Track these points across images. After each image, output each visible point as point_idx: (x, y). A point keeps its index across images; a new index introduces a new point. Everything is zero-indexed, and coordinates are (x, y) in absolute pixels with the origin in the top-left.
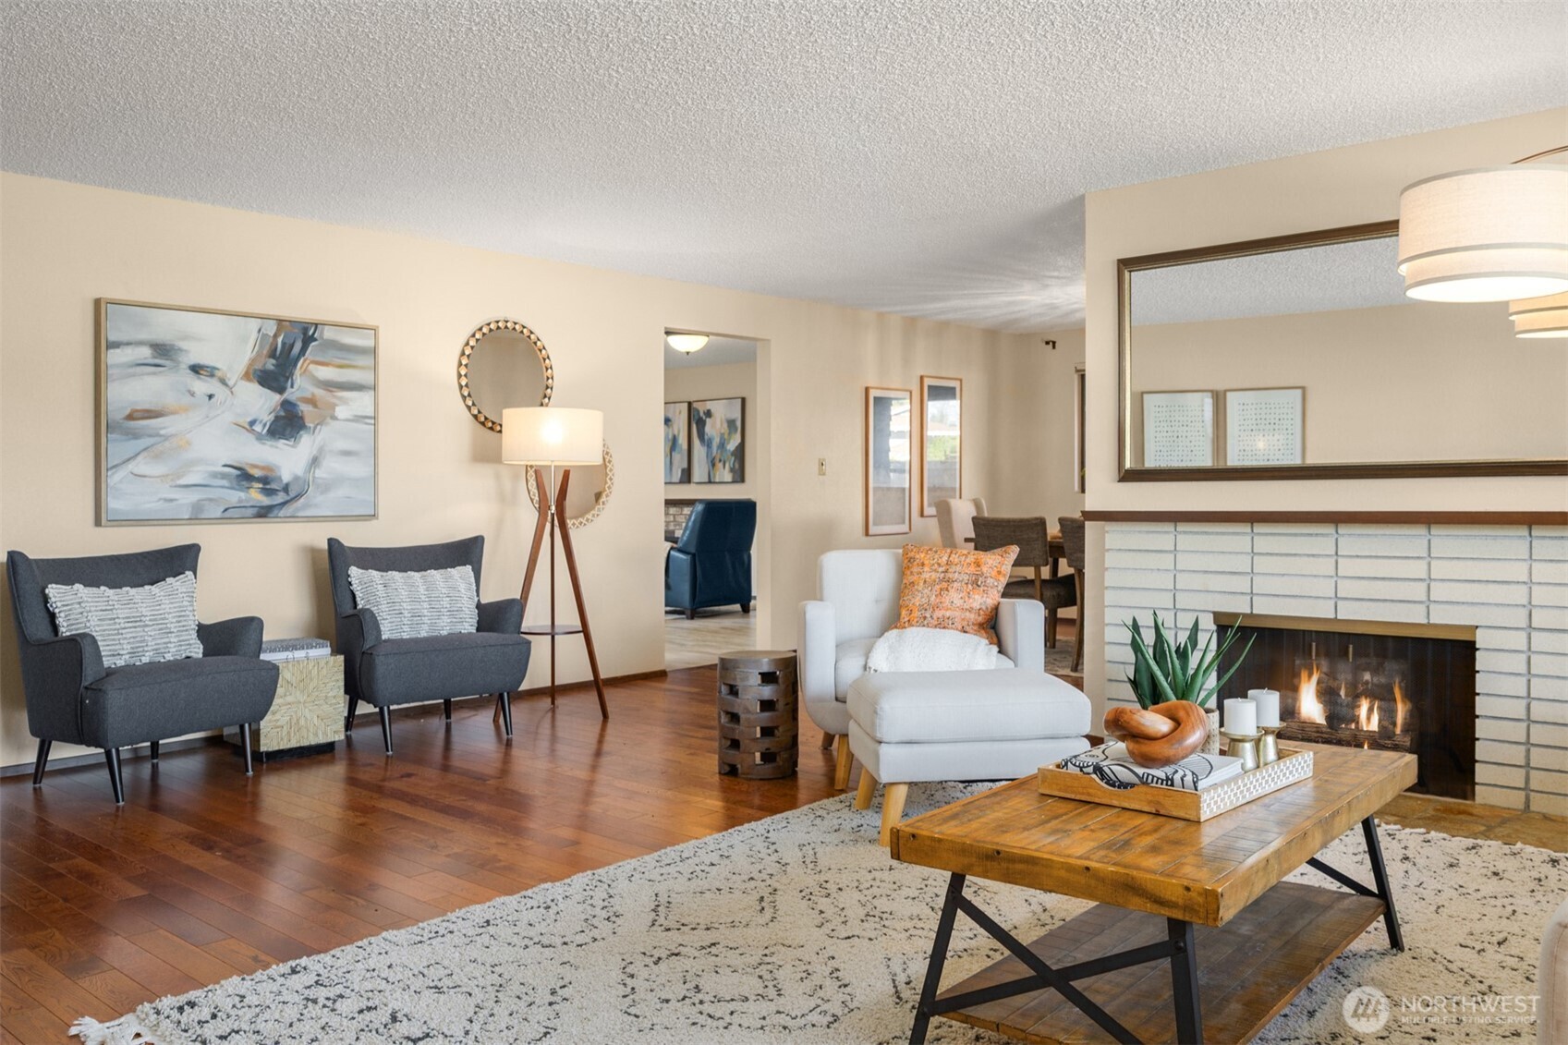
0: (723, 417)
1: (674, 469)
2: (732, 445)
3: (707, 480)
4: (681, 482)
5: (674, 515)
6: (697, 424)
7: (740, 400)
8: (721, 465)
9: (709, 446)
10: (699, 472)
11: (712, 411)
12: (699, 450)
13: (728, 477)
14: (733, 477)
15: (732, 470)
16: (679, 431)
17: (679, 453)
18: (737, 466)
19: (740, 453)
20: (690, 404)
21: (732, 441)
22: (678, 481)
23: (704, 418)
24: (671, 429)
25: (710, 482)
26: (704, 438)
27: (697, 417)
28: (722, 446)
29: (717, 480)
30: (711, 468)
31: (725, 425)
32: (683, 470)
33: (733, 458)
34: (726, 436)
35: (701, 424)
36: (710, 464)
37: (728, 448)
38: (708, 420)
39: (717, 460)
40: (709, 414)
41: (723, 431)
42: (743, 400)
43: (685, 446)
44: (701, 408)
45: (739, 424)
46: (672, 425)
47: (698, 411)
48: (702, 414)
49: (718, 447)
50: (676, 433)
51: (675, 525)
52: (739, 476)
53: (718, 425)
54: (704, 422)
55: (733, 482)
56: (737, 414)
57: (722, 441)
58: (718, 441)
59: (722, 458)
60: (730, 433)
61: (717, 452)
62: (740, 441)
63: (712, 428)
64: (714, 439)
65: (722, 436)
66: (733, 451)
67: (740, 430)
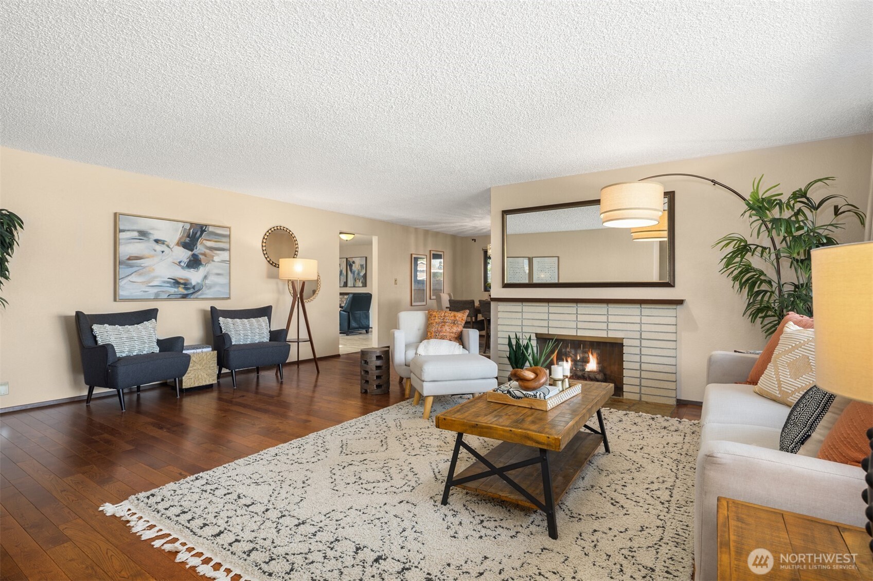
0: (359, 264)
1: (341, 281)
2: (362, 274)
5: (342, 298)
6: (349, 266)
8: (358, 281)
9: (354, 274)
10: (350, 283)
12: (350, 275)
13: (361, 285)
14: (363, 285)
15: (362, 282)
17: (343, 276)
18: (364, 281)
19: (365, 276)
20: (347, 259)
21: (362, 272)
22: (343, 286)
24: (340, 268)
25: (354, 287)
26: (352, 271)
27: (349, 263)
28: (359, 274)
29: (357, 286)
31: (360, 267)
32: (344, 282)
33: (362, 278)
34: (360, 270)
35: (351, 266)
36: (354, 280)
39: (357, 279)
40: (354, 262)
42: (366, 258)
43: (345, 274)
44: (351, 260)
45: (365, 266)
46: (340, 266)
48: (351, 262)
49: (357, 274)
50: (342, 269)
51: (343, 302)
52: (365, 285)
53: (357, 266)
54: (352, 265)
55: (363, 287)
56: (364, 263)
57: (359, 272)
58: (357, 272)
59: (359, 278)
60: (362, 270)
61: (357, 276)
62: (365, 272)
63: (354, 267)
64: (355, 271)
65: (358, 270)
66: (363, 276)
67: (365, 268)
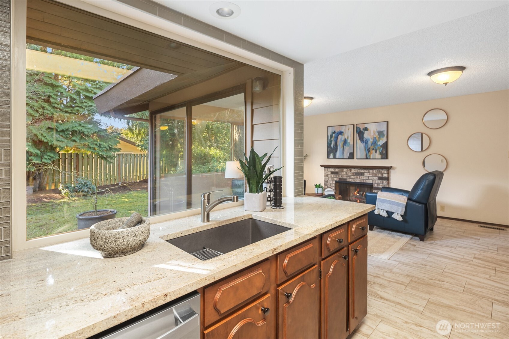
0: (375, 130)
1: (345, 152)
2: (381, 142)
3: (365, 158)
4: (349, 158)
5: (346, 172)
6: (358, 134)
7: (386, 122)
8: (374, 151)
9: (366, 143)
11: (368, 128)
12: (360, 144)
13: (378, 156)
14: (382, 157)
15: (380, 153)
16: (348, 137)
17: (348, 146)
18: (384, 152)
19: (385, 146)
20: (354, 125)
21: (381, 141)
22: (348, 158)
23: (363, 131)
24: (343, 136)
25: (367, 158)
26: (363, 140)
27: (359, 131)
28: (375, 143)
29: (371, 158)
30: (367, 153)
31: (377, 134)
32: (350, 153)
33: (382, 148)
34: (377, 139)
35: (361, 133)
36: (367, 151)
38: (365, 132)
39: (371, 149)
40: (366, 129)
41: (375, 136)
42: (387, 122)
43: (352, 143)
44: (362, 127)
45: (385, 133)
47: (360, 129)
48: (362, 129)
49: (372, 144)
50: (346, 138)
52: (385, 156)
53: (372, 134)
54: (363, 133)
55: (382, 158)
56: (384, 128)
57: (375, 141)
58: (372, 141)
59: (375, 148)
60: (379, 138)
61: (371, 146)
62: (386, 141)
63: (368, 135)
64: (369, 140)
65: (374, 138)
66: (382, 145)
67: (386, 136)
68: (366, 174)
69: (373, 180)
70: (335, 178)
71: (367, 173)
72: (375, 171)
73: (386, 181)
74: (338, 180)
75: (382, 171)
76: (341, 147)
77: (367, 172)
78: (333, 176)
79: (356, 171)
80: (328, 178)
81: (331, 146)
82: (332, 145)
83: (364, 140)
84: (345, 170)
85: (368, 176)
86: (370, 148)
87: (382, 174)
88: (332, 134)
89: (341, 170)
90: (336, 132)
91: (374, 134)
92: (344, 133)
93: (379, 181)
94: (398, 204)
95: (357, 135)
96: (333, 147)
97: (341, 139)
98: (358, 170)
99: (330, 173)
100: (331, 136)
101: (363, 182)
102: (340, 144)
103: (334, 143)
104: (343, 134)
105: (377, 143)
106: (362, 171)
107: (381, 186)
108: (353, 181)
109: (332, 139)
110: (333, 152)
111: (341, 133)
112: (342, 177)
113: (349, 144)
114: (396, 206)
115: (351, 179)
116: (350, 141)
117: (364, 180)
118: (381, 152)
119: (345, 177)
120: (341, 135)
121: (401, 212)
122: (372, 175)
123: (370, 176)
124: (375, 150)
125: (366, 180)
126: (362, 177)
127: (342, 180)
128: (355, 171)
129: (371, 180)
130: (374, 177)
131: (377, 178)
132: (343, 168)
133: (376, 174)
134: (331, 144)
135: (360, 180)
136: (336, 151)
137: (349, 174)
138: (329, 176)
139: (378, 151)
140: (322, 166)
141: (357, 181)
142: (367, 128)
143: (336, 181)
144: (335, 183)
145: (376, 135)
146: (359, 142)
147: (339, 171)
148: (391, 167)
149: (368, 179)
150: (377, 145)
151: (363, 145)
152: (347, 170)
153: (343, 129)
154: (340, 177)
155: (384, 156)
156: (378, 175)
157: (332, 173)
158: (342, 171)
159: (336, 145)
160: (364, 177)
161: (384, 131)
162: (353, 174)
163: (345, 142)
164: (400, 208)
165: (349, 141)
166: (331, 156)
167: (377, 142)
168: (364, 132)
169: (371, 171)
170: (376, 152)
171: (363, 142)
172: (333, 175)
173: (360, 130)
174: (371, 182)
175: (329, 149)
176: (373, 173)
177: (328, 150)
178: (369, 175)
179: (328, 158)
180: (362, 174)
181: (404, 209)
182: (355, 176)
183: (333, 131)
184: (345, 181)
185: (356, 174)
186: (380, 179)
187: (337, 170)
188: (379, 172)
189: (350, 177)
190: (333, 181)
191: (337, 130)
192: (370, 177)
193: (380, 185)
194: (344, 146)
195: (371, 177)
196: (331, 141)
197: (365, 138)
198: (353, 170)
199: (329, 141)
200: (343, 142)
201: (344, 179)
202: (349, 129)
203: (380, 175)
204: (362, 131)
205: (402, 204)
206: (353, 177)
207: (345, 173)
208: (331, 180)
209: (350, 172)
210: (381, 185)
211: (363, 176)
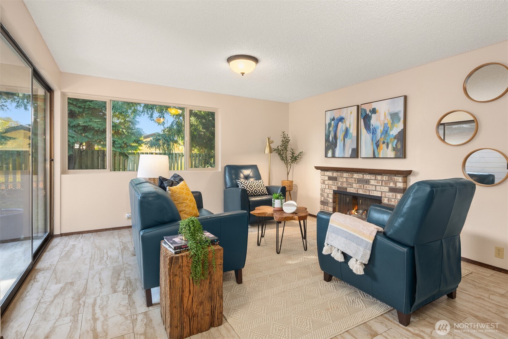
0: (387, 112)
1: (346, 148)
2: (395, 131)
3: (372, 156)
4: (351, 157)
5: (347, 178)
6: (364, 119)
7: (403, 97)
8: (384, 146)
9: (374, 132)
10: (366, 149)
11: (377, 109)
12: (365, 136)
13: (391, 153)
14: (396, 155)
15: (394, 149)
16: (350, 125)
17: (350, 139)
18: (399, 146)
19: (402, 136)
20: (358, 106)
21: (395, 128)
22: (349, 157)
24: (344, 124)
25: (374, 157)
27: (364, 115)
28: (386, 132)
29: (381, 156)
30: (375, 148)
31: (389, 118)
32: (353, 150)
33: (396, 141)
34: (389, 125)
35: (367, 118)
36: (375, 145)
37: (391, 133)
38: (373, 115)
39: (381, 143)
40: (374, 111)
41: (386, 122)
42: (406, 97)
43: (355, 134)
44: (368, 108)
45: (401, 115)
46: (345, 122)
47: (365, 111)
48: (368, 112)
49: (382, 134)
50: (348, 126)
51: (347, 185)
52: (401, 153)
53: (382, 118)
54: (370, 118)
55: (396, 157)
56: (400, 108)
57: (386, 129)
58: (382, 129)
59: (386, 141)
60: (393, 123)
61: (381, 137)
62: (402, 127)
63: (377, 120)
64: (378, 128)
65: (385, 125)
66: (396, 136)
67: (402, 119)
68: (372, 182)
69: (382, 192)
70: (332, 186)
71: (374, 181)
72: (385, 178)
73: (401, 194)
74: (336, 189)
75: (396, 178)
76: (342, 141)
77: (374, 178)
78: (330, 184)
79: (359, 176)
80: (324, 185)
81: (329, 139)
82: (331, 139)
83: (371, 129)
84: (345, 175)
85: (376, 186)
86: (379, 140)
87: (395, 183)
88: (331, 122)
89: (340, 175)
90: (335, 119)
91: (385, 117)
92: (345, 118)
93: (391, 194)
94: (358, 241)
95: (362, 120)
96: (332, 140)
97: (342, 127)
98: (362, 175)
99: (327, 178)
100: (330, 124)
101: (368, 194)
102: (340, 135)
103: (333, 135)
104: (344, 120)
105: (390, 133)
106: (367, 177)
107: (394, 202)
108: (354, 192)
109: (331, 129)
110: (331, 149)
111: (341, 119)
112: (341, 184)
113: (352, 136)
114: (354, 245)
115: (352, 189)
116: (353, 131)
117: (369, 190)
118: (395, 146)
119: (345, 185)
120: (342, 122)
121: (362, 257)
122: (380, 184)
123: (378, 184)
124: (386, 144)
125: (372, 191)
126: (368, 186)
127: (342, 190)
128: (357, 176)
129: (379, 192)
130: (384, 188)
131: (387, 188)
132: (343, 171)
133: (387, 183)
134: (329, 137)
135: (364, 190)
136: (336, 146)
137: (350, 180)
138: (326, 182)
139: (390, 146)
140: (317, 168)
141: (361, 192)
142: (375, 108)
143: (334, 190)
144: (332, 193)
145: (387, 120)
146: (363, 131)
147: (338, 175)
148: (411, 171)
149: (375, 190)
150: (389, 135)
151: (369, 138)
152: (347, 174)
153: (343, 113)
154: (339, 185)
155: (399, 154)
156: (390, 184)
157: (330, 178)
158: (342, 177)
159: (335, 137)
160: (370, 186)
161: (400, 111)
162: (355, 181)
163: (347, 132)
164: (362, 249)
165: (351, 132)
166: (330, 154)
167: (389, 131)
168: (371, 116)
169: (379, 177)
170: (387, 147)
171: (370, 131)
172: (331, 182)
173: (366, 113)
174: (379, 194)
175: (327, 143)
176: (382, 181)
177: (326, 145)
178: (376, 184)
179: (325, 157)
180: (367, 182)
181: (369, 252)
182: (358, 185)
183: (332, 118)
184: (346, 191)
185: (359, 181)
186: (392, 190)
187: (335, 174)
188: (391, 179)
189: (351, 185)
190: (331, 190)
191: (337, 116)
192: (377, 187)
193: (391, 201)
194: (346, 139)
195: (379, 187)
196: (329, 132)
197: (372, 125)
198: (356, 176)
199: (327, 132)
200: (344, 133)
201: (343, 188)
202: (351, 112)
203: (392, 185)
204: (369, 114)
205: (366, 241)
206: (355, 185)
207: (345, 180)
208: (328, 189)
209: (352, 178)
210: (393, 200)
211: (369, 184)
